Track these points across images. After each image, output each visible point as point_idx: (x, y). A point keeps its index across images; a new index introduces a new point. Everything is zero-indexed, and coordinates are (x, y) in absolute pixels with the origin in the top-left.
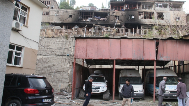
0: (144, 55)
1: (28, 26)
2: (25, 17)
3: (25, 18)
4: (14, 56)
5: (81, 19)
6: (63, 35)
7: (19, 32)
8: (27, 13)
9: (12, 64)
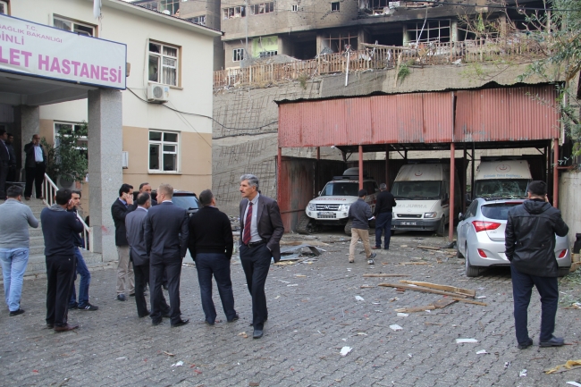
0: (424, 130)
1: (182, 87)
2: (174, 67)
3: (174, 71)
4: (162, 152)
5: (366, 11)
6: (294, 76)
7: (165, 104)
8: (177, 58)
9: (161, 170)
